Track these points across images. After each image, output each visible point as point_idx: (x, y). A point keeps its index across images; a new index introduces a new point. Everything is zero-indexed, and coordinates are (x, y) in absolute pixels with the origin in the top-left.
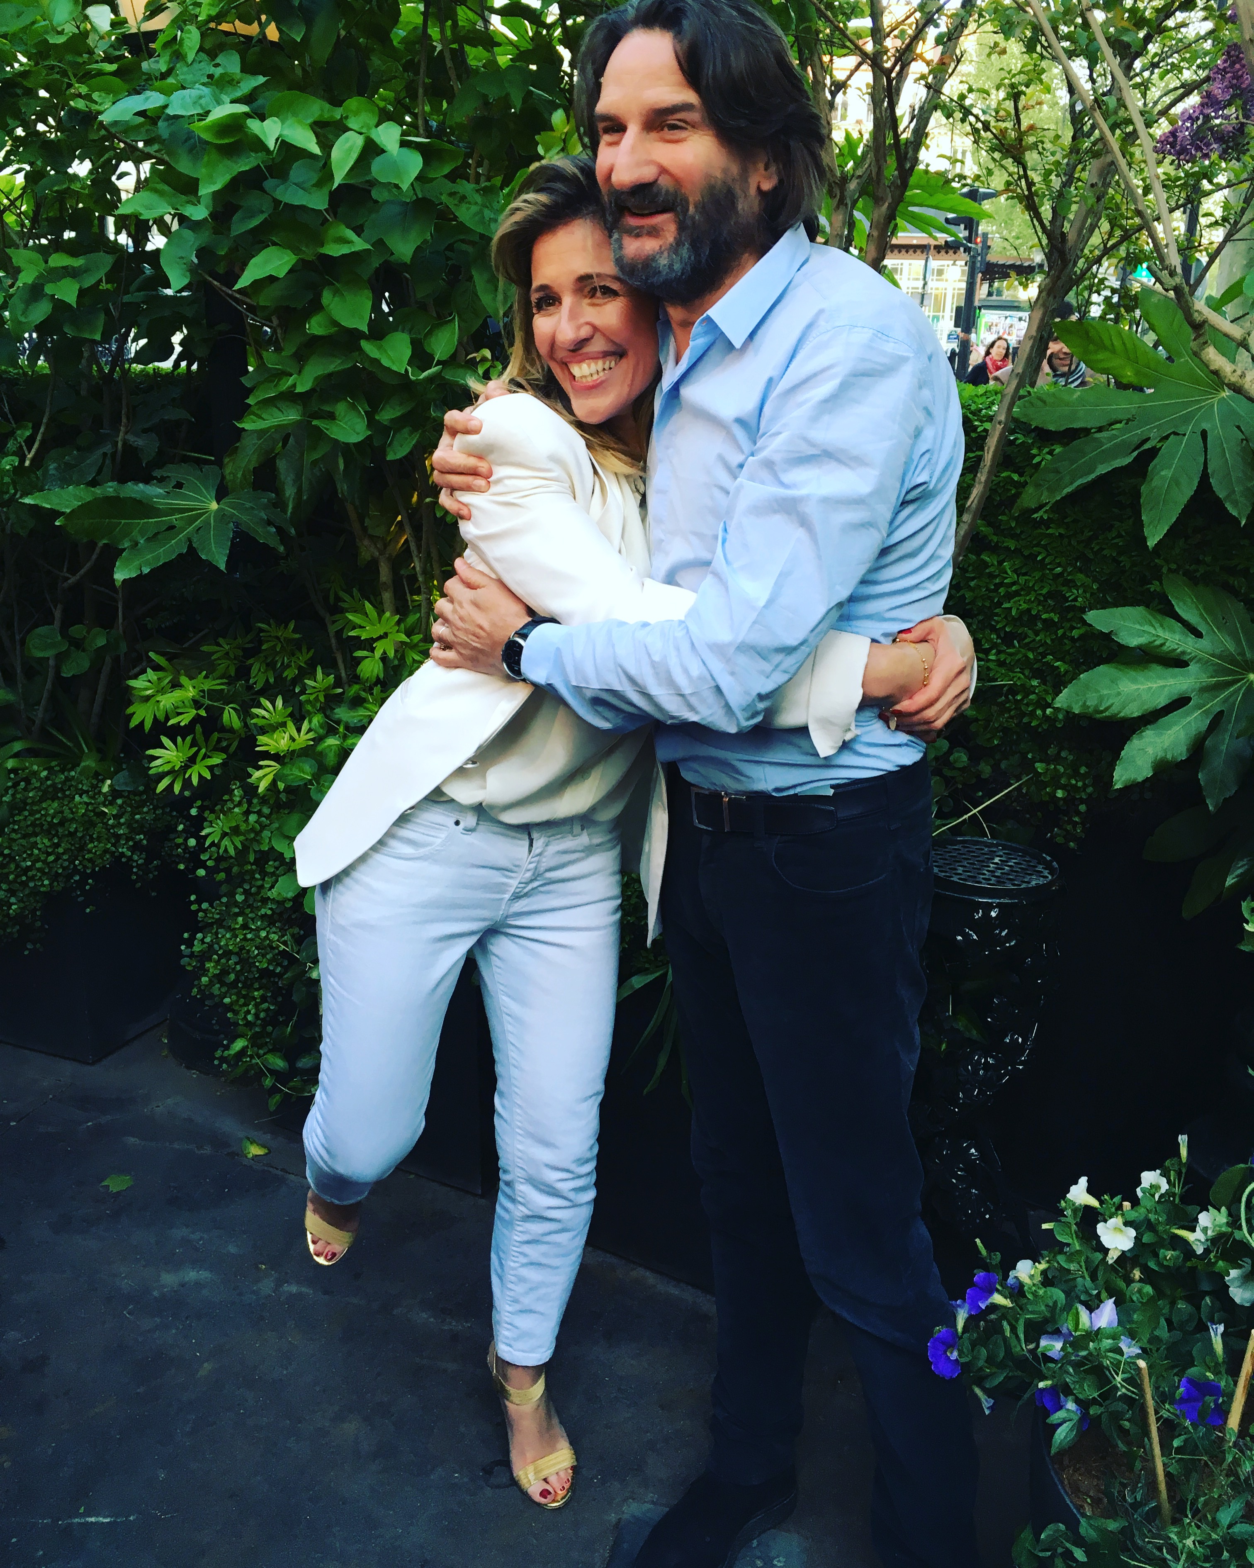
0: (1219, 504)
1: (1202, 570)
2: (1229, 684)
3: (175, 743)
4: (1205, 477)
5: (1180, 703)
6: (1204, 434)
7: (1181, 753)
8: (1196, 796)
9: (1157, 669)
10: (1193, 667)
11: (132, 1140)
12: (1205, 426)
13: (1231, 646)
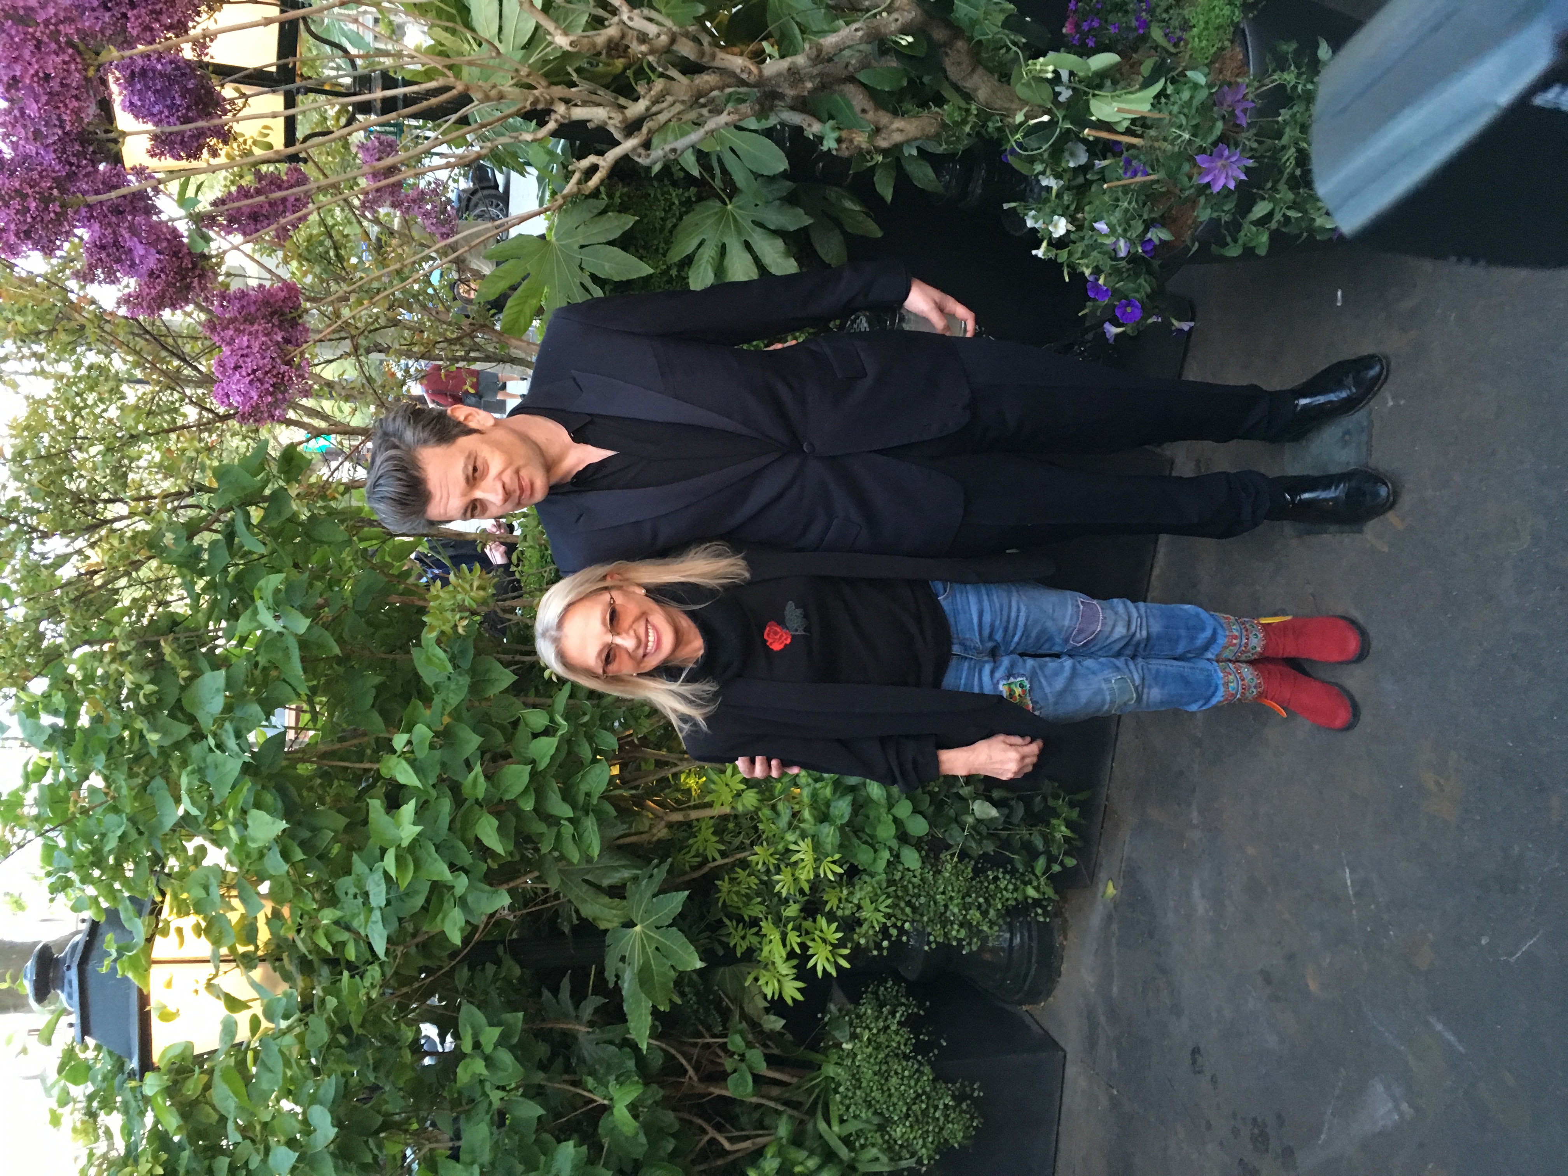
0: (625, 234)
1: (662, 245)
2: (735, 220)
3: (812, 956)
4: (611, 243)
5: (748, 246)
6: (582, 247)
7: (780, 243)
8: (804, 231)
9: (726, 262)
10: (726, 240)
11: (1115, 989)
12: (576, 247)
13: (710, 221)
